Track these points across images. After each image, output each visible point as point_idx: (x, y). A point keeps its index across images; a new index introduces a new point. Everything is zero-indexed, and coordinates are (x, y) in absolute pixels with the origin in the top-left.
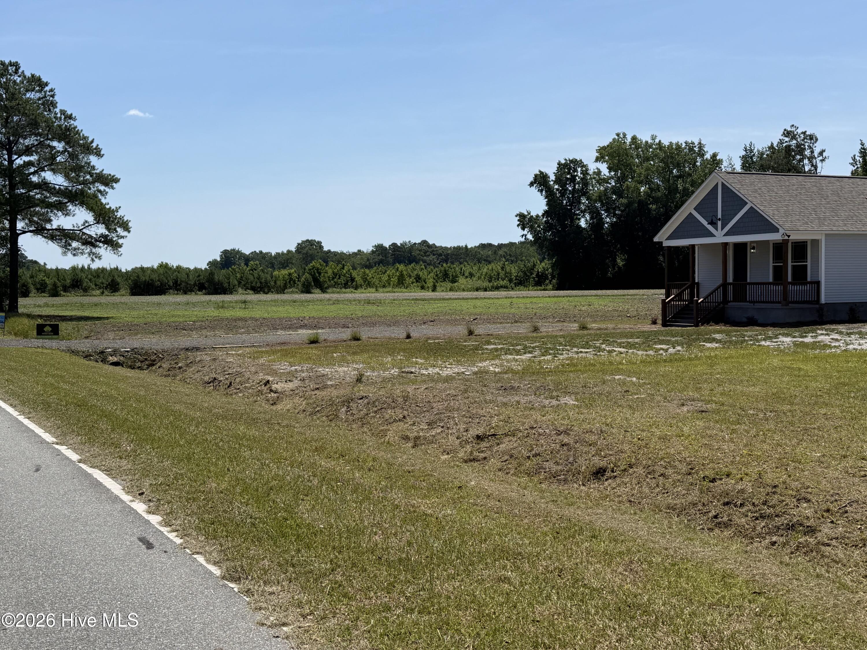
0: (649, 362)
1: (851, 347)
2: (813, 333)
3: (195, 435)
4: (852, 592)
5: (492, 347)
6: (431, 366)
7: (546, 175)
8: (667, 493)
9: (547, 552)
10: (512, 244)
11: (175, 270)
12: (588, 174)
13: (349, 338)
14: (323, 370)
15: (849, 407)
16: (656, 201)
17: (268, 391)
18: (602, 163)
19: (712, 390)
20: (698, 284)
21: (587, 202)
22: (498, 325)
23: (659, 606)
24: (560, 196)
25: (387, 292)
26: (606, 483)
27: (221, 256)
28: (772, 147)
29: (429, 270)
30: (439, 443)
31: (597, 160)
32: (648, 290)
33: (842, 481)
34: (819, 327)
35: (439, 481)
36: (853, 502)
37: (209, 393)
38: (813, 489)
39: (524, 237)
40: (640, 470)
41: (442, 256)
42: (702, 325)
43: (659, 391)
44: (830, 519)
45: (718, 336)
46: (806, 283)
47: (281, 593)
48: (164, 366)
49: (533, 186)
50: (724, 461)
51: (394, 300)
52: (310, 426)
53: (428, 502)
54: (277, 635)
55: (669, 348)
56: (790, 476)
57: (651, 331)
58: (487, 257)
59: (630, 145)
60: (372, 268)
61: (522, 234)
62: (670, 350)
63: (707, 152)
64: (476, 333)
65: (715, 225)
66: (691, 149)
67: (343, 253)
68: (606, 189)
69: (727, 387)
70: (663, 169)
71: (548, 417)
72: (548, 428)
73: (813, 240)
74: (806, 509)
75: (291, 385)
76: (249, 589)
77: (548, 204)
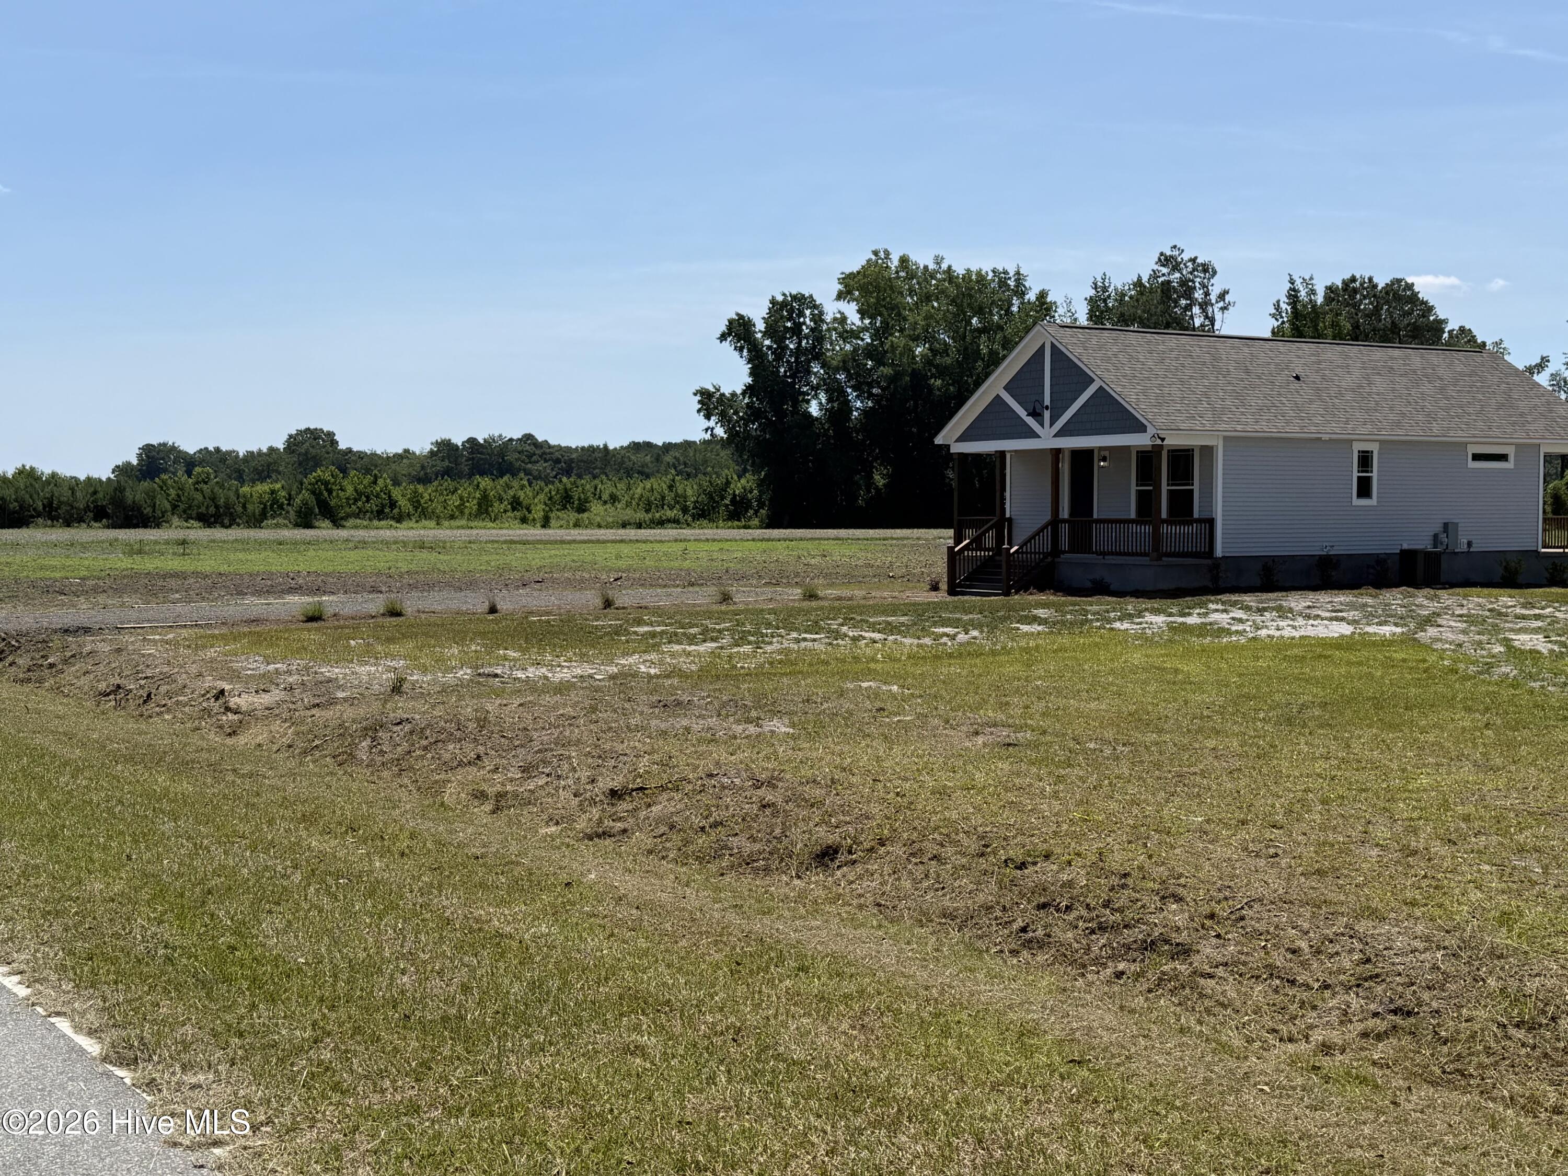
0: (924, 657)
1: (1263, 633)
2: (1201, 608)
3: (68, 793)
4: (1238, 1058)
5: (646, 629)
6: (533, 664)
7: (750, 320)
8: (943, 888)
9: (717, 998)
10: (687, 444)
11: (48, 482)
12: (823, 321)
13: (382, 611)
14: (329, 672)
15: (1255, 737)
16: (942, 372)
17: (222, 710)
18: (848, 302)
19: (1027, 707)
20: (1010, 520)
21: (822, 371)
22: (659, 590)
23: (905, 1090)
24: (774, 360)
25: (458, 528)
26: (839, 873)
27: (140, 455)
28: (1139, 283)
29: (537, 488)
30: (541, 804)
31: (840, 296)
32: (927, 530)
33: (1238, 865)
34: (1212, 598)
35: (530, 874)
36: (1253, 900)
37: (103, 713)
38: (1188, 880)
39: (709, 432)
40: (898, 850)
41: (560, 462)
42: (1016, 593)
43: (936, 709)
44: (1216, 931)
45: (1042, 613)
46: (1191, 522)
47: (214, 1086)
48: (20, 661)
49: (726, 340)
50: (1042, 833)
51: (470, 542)
52: (295, 774)
53: (507, 912)
54: (201, 1162)
55: (959, 633)
56: (1150, 857)
57: (929, 604)
58: (643, 467)
59: (897, 272)
60: (431, 482)
61: (706, 427)
62: (960, 636)
63: (1030, 288)
64: (619, 603)
65: (1039, 418)
66: (1003, 283)
67: (376, 455)
68: (856, 350)
69: (1054, 701)
70: (956, 315)
71: (740, 756)
72: (738, 775)
73: (1203, 448)
74: (1175, 914)
75: (266, 699)
76: (154, 1079)
77: (752, 373)
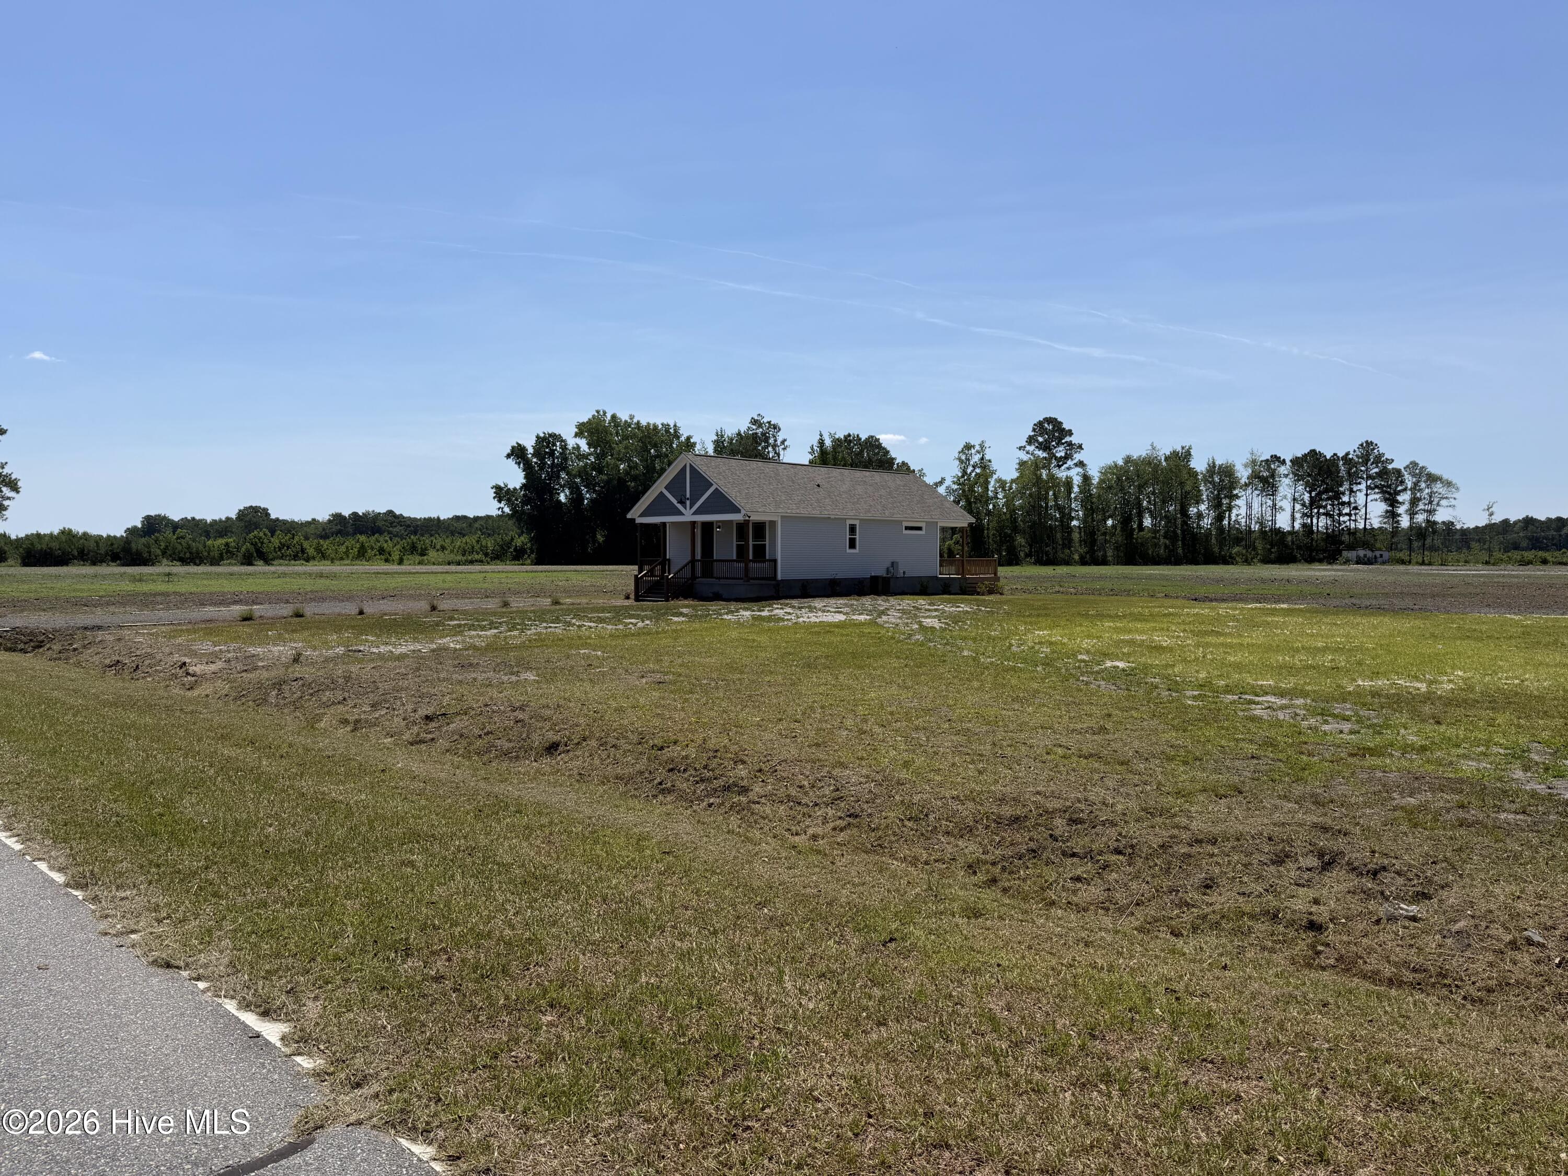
0: (617, 636)
1: (801, 620)
2: (769, 607)
5: (456, 622)
6: (384, 644)
7: (524, 447)
8: (617, 763)
9: (464, 831)
10: (488, 517)
11: (81, 538)
12: (567, 449)
13: (290, 614)
14: (254, 650)
15: (791, 675)
16: (635, 478)
17: (185, 674)
18: (581, 439)
19: (672, 662)
20: (669, 560)
21: (566, 477)
22: (466, 601)
23: (566, 875)
24: (538, 470)
25: (345, 565)
26: (559, 758)
27: (143, 522)
28: (739, 434)
29: (395, 542)
30: (382, 725)
31: (576, 435)
32: (623, 566)
33: (775, 743)
34: (776, 602)
35: (361, 765)
36: (782, 761)
37: (104, 678)
38: (749, 752)
39: (501, 510)
40: (593, 743)
41: (410, 527)
42: (672, 600)
43: (621, 664)
44: (762, 778)
45: (685, 611)
46: (765, 561)
47: (136, 897)
48: (55, 647)
49: (510, 457)
50: (674, 730)
51: (352, 573)
53: (341, 788)
54: (121, 944)
55: (639, 622)
56: (730, 741)
57: (623, 606)
58: (461, 530)
59: (610, 423)
60: (328, 538)
61: (499, 507)
62: (639, 624)
63: (682, 434)
64: (441, 607)
65: (684, 505)
66: (667, 431)
68: (585, 465)
69: (687, 658)
70: (642, 448)
71: (505, 693)
72: (503, 704)
73: (770, 522)
74: (741, 771)
75: (213, 667)
76: (97, 896)
77: (526, 477)
